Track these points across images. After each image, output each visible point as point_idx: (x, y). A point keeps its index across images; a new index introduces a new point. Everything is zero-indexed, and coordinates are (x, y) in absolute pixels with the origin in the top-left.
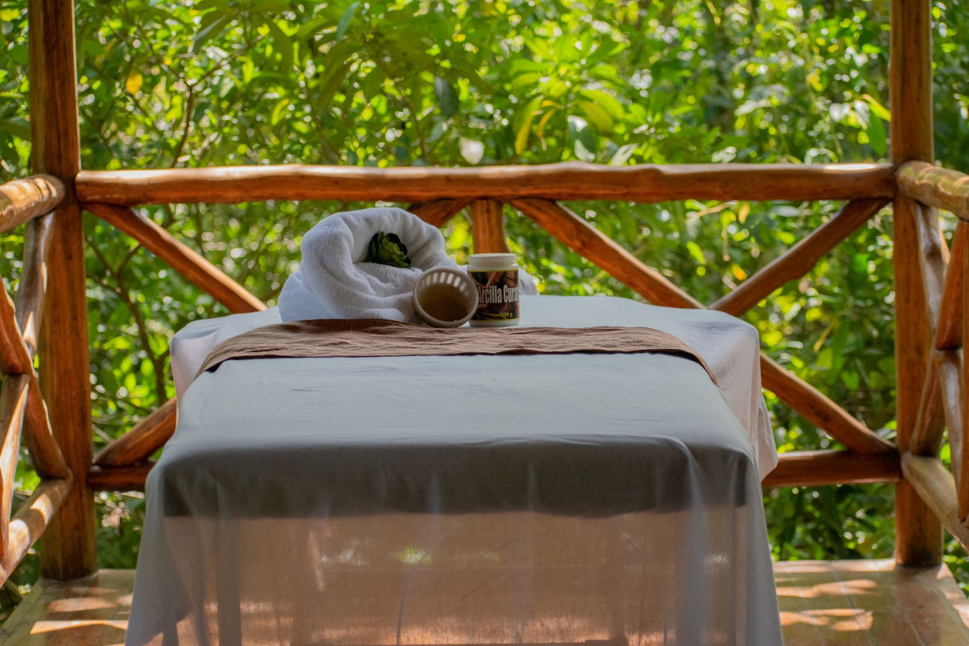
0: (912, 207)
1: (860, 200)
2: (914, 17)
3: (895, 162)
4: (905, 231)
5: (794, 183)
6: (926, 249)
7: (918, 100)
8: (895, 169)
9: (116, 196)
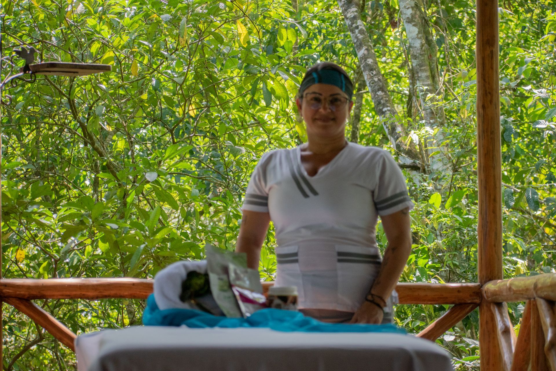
0: (492, 307)
1: (460, 304)
2: (492, 197)
3: (481, 282)
4: (487, 322)
5: (422, 293)
6: (501, 330)
7: (495, 246)
8: (481, 286)
9: (22, 293)
